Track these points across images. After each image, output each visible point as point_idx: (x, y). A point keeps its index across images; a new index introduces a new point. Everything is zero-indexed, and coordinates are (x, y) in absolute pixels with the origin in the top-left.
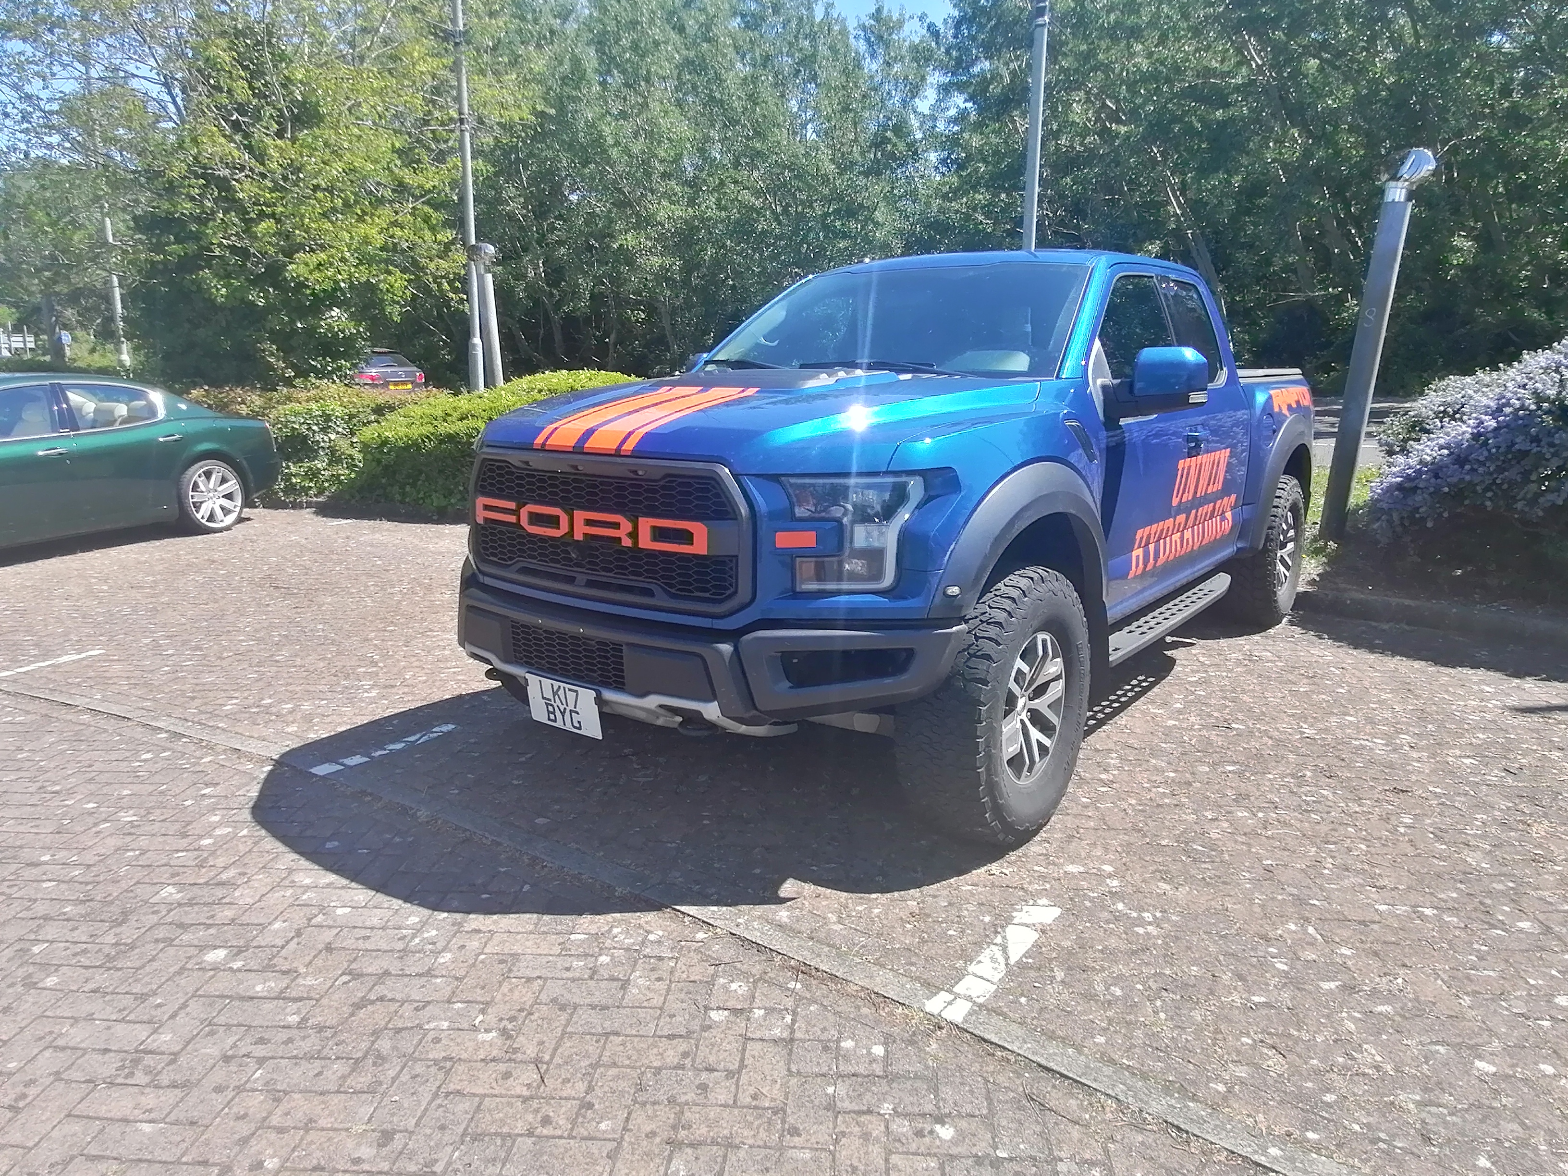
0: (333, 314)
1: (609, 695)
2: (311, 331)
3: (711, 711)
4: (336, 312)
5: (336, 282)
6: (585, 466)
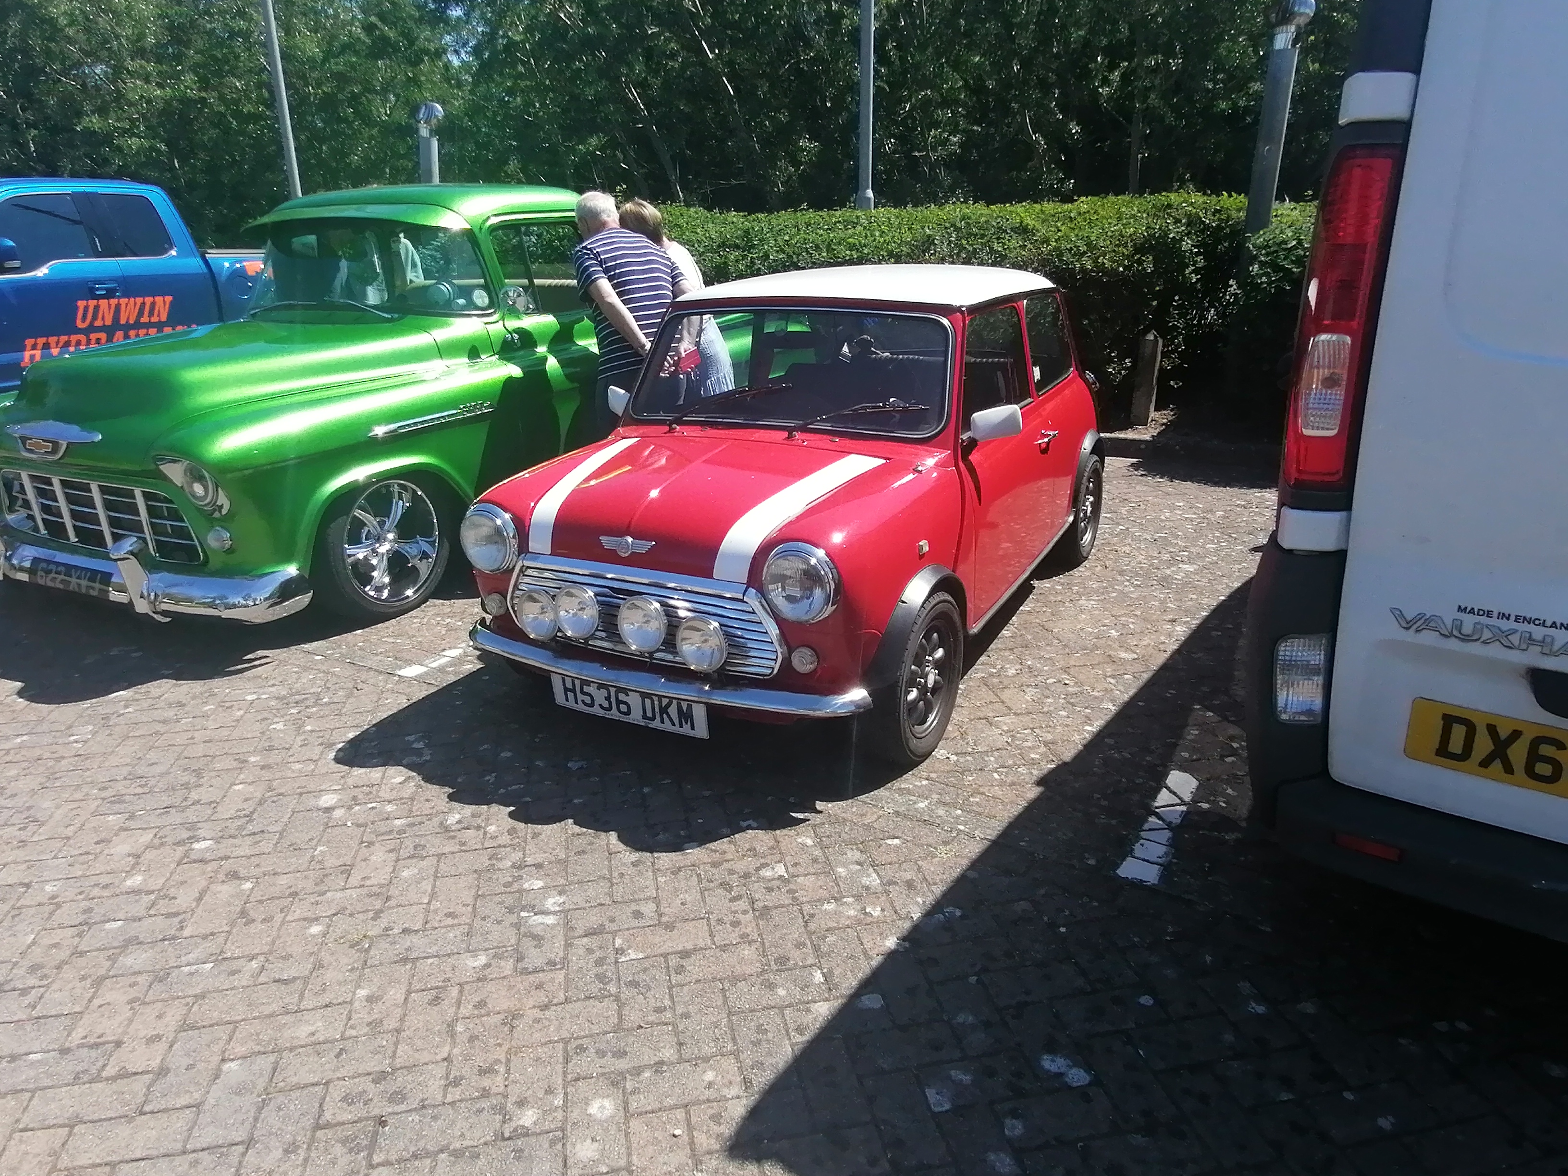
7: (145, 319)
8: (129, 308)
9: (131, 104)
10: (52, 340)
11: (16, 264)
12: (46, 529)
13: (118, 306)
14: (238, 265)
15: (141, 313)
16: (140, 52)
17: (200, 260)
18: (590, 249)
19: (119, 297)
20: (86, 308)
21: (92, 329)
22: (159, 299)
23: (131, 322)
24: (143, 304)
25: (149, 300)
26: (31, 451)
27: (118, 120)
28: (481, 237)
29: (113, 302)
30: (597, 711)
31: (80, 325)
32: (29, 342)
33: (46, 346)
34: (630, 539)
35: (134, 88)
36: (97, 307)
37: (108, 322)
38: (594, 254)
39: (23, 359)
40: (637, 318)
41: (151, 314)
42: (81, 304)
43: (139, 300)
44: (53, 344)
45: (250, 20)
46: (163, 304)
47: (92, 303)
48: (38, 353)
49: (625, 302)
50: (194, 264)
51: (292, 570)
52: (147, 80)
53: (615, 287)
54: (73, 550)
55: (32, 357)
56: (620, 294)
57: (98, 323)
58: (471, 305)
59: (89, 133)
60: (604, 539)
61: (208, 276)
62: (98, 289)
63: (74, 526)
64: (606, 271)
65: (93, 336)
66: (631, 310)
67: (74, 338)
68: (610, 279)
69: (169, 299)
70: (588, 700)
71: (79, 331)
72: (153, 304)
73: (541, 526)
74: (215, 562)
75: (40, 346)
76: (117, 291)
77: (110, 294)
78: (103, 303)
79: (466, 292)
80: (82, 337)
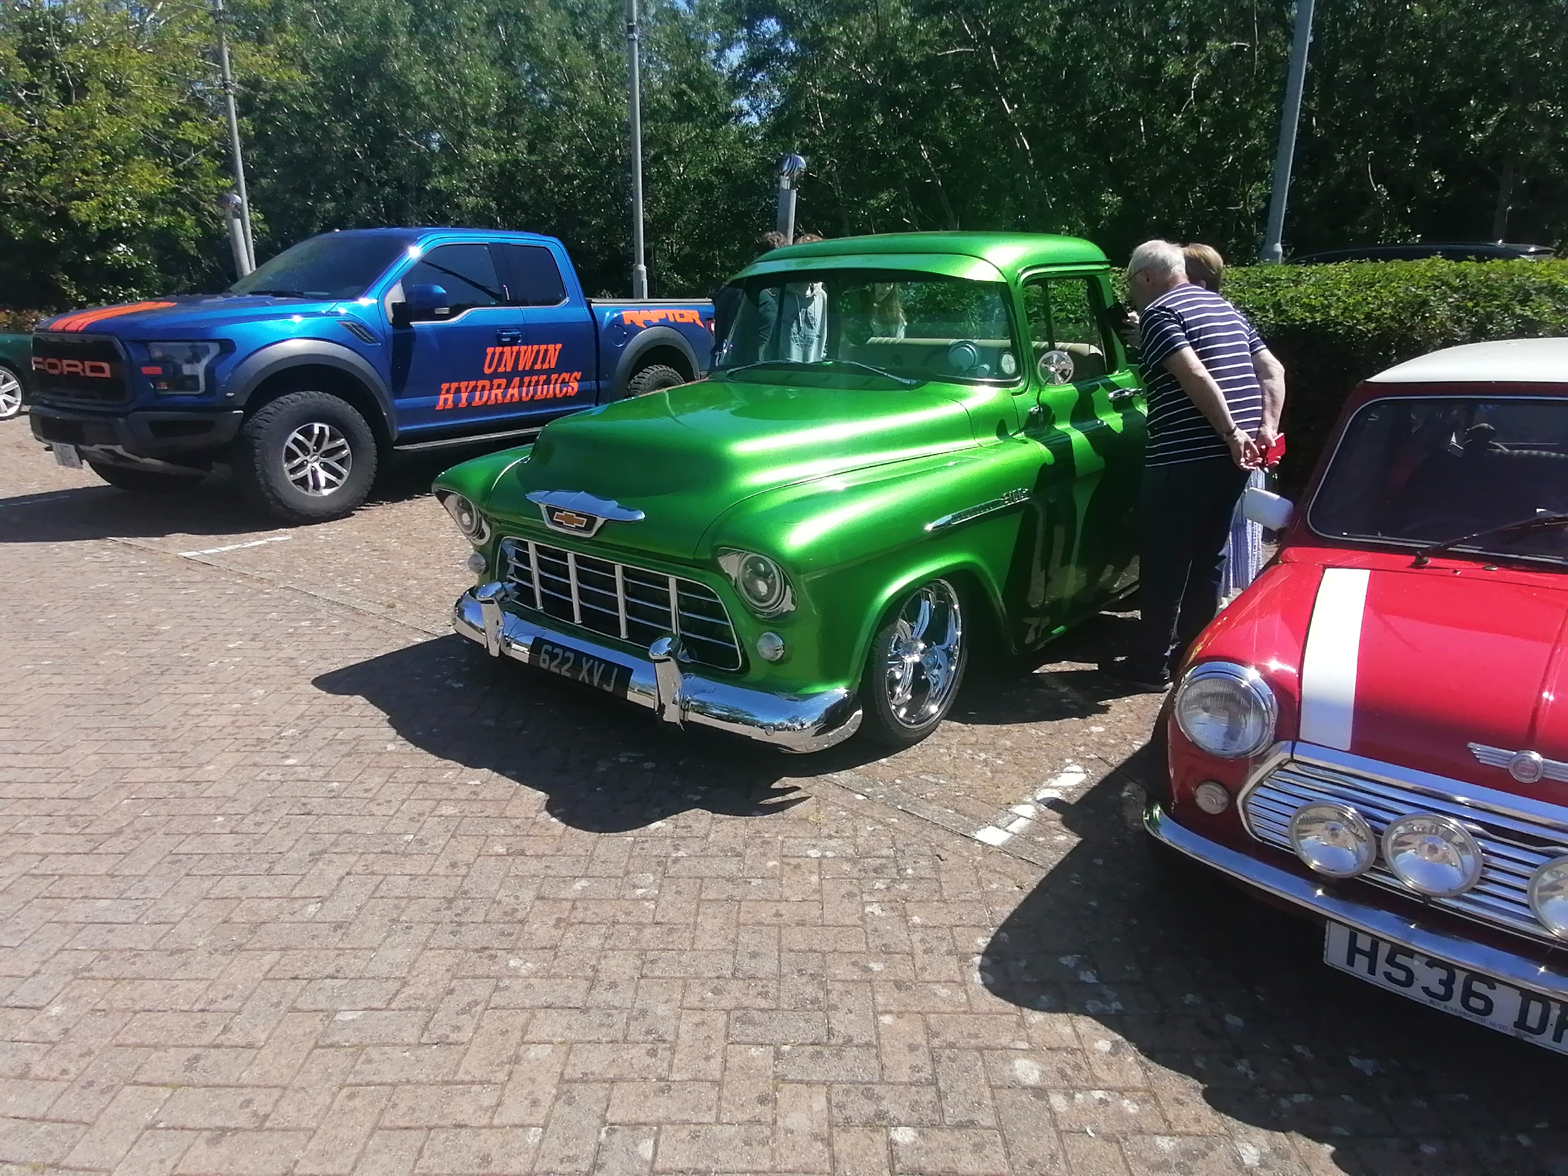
0: (119, 249)
1: (82, 447)
2: (99, 264)
3: (119, 449)
4: (122, 248)
5: (120, 222)
6: (68, 339)
7: (538, 367)
8: (527, 353)
9: (472, 167)
10: (463, 384)
11: (445, 310)
12: (543, 605)
13: (518, 353)
14: (616, 315)
15: (535, 362)
16: (481, 121)
17: (586, 308)
18: (1169, 310)
19: (521, 344)
20: (494, 354)
21: (495, 375)
22: (551, 347)
23: (527, 368)
24: (538, 352)
25: (543, 347)
26: (560, 524)
27: (461, 180)
28: (1016, 291)
29: (515, 348)
30: (1415, 993)
31: (487, 371)
32: (445, 386)
33: (458, 390)
34: (1536, 756)
35: (475, 153)
36: (502, 354)
37: (509, 369)
38: (1175, 316)
39: (438, 402)
40: (1228, 396)
41: (543, 362)
42: (490, 350)
43: (536, 347)
44: (463, 390)
45: (575, 91)
46: (554, 350)
47: (499, 349)
48: (450, 397)
49: (1214, 375)
50: (580, 313)
51: (840, 691)
52: (486, 145)
53: (1201, 355)
54: (573, 632)
55: (446, 400)
56: (1208, 365)
57: (501, 369)
58: (997, 371)
59: (437, 191)
60: (1477, 749)
61: (592, 325)
62: (505, 337)
63: (581, 606)
64: (1189, 336)
65: (496, 382)
66: (1222, 385)
67: (481, 383)
68: (1195, 346)
69: (559, 346)
70: (1401, 975)
71: (484, 377)
72: (546, 351)
73: (1326, 707)
74: (757, 672)
75: (453, 391)
76: (518, 338)
77: (513, 342)
78: (507, 349)
79: (993, 356)
80: (487, 383)
